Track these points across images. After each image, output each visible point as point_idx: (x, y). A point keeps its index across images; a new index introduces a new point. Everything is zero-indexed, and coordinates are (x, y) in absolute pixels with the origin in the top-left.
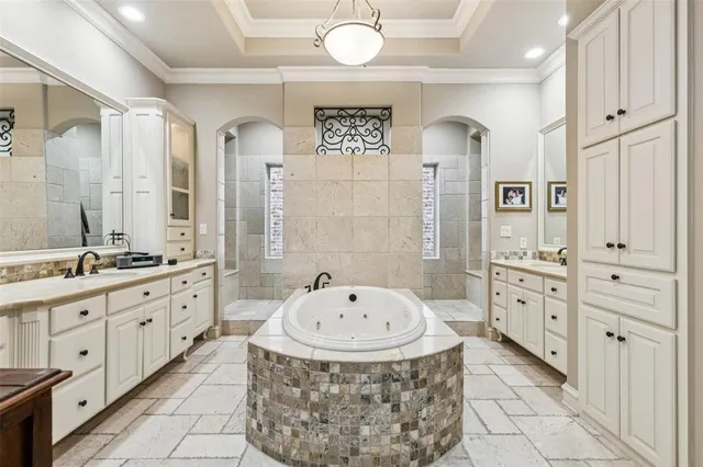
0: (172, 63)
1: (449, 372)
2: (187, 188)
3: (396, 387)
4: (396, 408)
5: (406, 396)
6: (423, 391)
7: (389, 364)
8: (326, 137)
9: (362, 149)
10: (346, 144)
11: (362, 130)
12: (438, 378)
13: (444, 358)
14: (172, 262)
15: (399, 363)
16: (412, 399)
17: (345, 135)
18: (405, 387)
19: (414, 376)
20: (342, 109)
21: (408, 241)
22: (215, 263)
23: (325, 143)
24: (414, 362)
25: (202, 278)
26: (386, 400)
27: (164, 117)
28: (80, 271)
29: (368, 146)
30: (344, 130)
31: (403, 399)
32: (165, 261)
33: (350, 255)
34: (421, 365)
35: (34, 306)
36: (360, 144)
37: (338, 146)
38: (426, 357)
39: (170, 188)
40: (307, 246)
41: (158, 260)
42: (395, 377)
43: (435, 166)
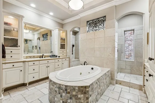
0: (63, 20)
1: (79, 93)
2: (65, 43)
3: (61, 91)
4: (61, 96)
5: (64, 94)
6: (69, 95)
7: (60, 84)
8: (90, 28)
9: (98, 30)
10: (94, 29)
11: (98, 24)
12: (74, 93)
13: (77, 88)
14: (59, 57)
15: (62, 85)
16: (65, 96)
17: (94, 27)
18: (63, 92)
19: (66, 90)
20: (93, 20)
21: (110, 54)
22: (69, 57)
23: (89, 30)
24: (66, 86)
25: (65, 60)
26: (59, 93)
27: (59, 30)
28: (42, 57)
29: (100, 28)
30: (94, 25)
31: (63, 95)
32: (58, 57)
33: (94, 57)
34: (68, 88)
35: (26, 61)
36: (98, 28)
37: (92, 30)
38: (70, 86)
39: (60, 43)
40: (84, 55)
41: (56, 56)
42: (61, 88)
43: (134, 30)
